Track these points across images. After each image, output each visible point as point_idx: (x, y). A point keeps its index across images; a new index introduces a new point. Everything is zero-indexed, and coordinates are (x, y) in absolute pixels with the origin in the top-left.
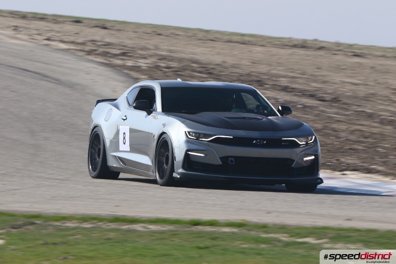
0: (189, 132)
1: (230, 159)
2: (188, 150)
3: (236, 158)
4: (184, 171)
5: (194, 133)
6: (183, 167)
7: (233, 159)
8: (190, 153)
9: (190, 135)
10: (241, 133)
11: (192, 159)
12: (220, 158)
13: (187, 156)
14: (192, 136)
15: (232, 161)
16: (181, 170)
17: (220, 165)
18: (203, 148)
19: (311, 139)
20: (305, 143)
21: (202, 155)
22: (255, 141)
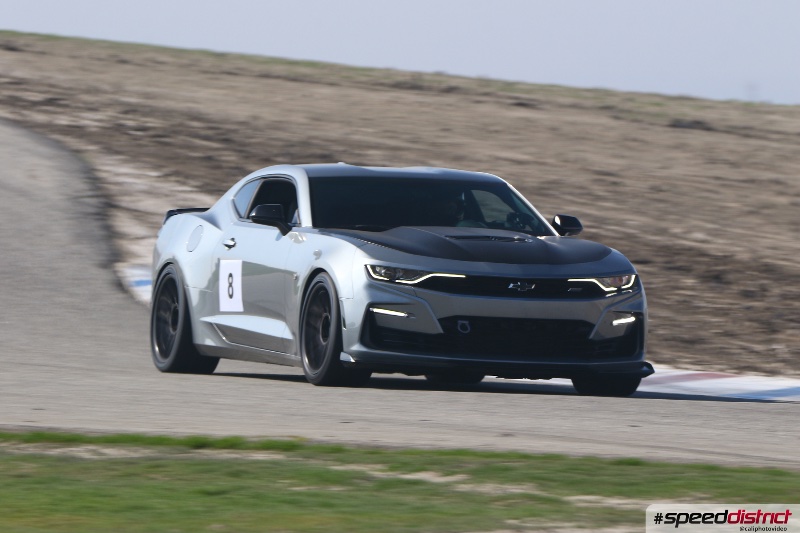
0: (373, 267)
1: (460, 322)
2: (371, 305)
3: (474, 320)
4: (364, 349)
5: (385, 268)
6: (362, 341)
7: (466, 322)
8: (375, 310)
9: (375, 272)
10: (483, 268)
11: (380, 323)
12: (440, 320)
13: (369, 316)
14: (381, 275)
15: (463, 327)
16: (357, 347)
18: (405, 300)
19: (628, 282)
20: (616, 289)
21: (403, 315)
22: (512, 285)
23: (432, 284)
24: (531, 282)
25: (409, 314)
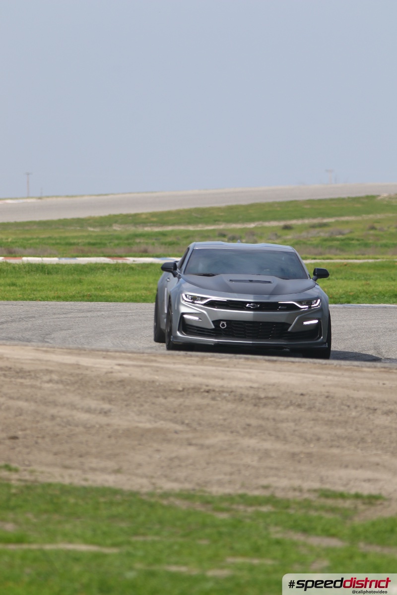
1: (222, 322)
2: (183, 314)
6: (180, 331)
7: (225, 323)
11: (187, 322)
12: (213, 322)
15: (223, 325)
17: (213, 329)
19: (316, 303)
20: (307, 307)
21: (197, 318)
22: (247, 305)
23: (210, 304)
24: (258, 303)
25: (200, 319)
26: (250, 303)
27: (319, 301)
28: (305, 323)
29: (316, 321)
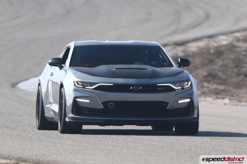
0: (77, 82)
1: (110, 103)
2: (75, 98)
3: (116, 102)
4: (73, 116)
5: (82, 82)
6: (73, 113)
7: (113, 104)
8: (78, 100)
9: (78, 84)
10: (120, 81)
11: (80, 105)
12: (102, 103)
13: (75, 102)
14: (80, 85)
15: (111, 105)
16: (71, 115)
17: (103, 109)
18: (88, 95)
19: (187, 85)
20: (181, 88)
21: (88, 101)
22: (131, 87)
23: (100, 88)
24: (140, 86)
25: (90, 101)
26: (133, 86)
27: (190, 82)
28: (180, 102)
29: (189, 100)
